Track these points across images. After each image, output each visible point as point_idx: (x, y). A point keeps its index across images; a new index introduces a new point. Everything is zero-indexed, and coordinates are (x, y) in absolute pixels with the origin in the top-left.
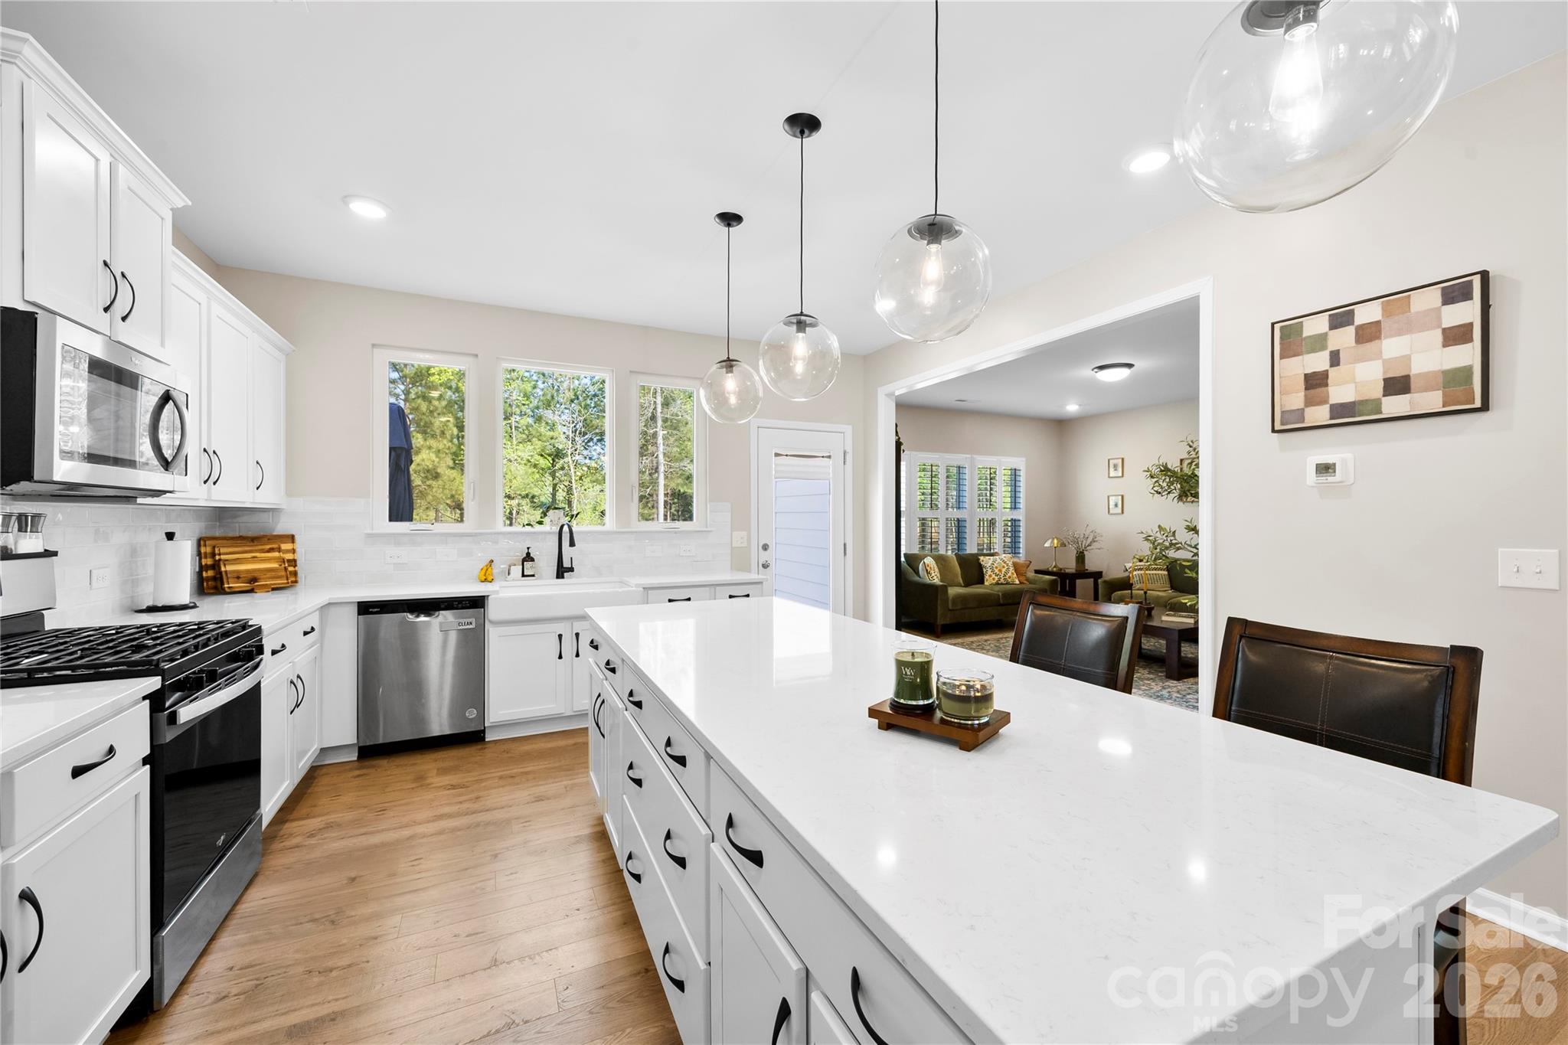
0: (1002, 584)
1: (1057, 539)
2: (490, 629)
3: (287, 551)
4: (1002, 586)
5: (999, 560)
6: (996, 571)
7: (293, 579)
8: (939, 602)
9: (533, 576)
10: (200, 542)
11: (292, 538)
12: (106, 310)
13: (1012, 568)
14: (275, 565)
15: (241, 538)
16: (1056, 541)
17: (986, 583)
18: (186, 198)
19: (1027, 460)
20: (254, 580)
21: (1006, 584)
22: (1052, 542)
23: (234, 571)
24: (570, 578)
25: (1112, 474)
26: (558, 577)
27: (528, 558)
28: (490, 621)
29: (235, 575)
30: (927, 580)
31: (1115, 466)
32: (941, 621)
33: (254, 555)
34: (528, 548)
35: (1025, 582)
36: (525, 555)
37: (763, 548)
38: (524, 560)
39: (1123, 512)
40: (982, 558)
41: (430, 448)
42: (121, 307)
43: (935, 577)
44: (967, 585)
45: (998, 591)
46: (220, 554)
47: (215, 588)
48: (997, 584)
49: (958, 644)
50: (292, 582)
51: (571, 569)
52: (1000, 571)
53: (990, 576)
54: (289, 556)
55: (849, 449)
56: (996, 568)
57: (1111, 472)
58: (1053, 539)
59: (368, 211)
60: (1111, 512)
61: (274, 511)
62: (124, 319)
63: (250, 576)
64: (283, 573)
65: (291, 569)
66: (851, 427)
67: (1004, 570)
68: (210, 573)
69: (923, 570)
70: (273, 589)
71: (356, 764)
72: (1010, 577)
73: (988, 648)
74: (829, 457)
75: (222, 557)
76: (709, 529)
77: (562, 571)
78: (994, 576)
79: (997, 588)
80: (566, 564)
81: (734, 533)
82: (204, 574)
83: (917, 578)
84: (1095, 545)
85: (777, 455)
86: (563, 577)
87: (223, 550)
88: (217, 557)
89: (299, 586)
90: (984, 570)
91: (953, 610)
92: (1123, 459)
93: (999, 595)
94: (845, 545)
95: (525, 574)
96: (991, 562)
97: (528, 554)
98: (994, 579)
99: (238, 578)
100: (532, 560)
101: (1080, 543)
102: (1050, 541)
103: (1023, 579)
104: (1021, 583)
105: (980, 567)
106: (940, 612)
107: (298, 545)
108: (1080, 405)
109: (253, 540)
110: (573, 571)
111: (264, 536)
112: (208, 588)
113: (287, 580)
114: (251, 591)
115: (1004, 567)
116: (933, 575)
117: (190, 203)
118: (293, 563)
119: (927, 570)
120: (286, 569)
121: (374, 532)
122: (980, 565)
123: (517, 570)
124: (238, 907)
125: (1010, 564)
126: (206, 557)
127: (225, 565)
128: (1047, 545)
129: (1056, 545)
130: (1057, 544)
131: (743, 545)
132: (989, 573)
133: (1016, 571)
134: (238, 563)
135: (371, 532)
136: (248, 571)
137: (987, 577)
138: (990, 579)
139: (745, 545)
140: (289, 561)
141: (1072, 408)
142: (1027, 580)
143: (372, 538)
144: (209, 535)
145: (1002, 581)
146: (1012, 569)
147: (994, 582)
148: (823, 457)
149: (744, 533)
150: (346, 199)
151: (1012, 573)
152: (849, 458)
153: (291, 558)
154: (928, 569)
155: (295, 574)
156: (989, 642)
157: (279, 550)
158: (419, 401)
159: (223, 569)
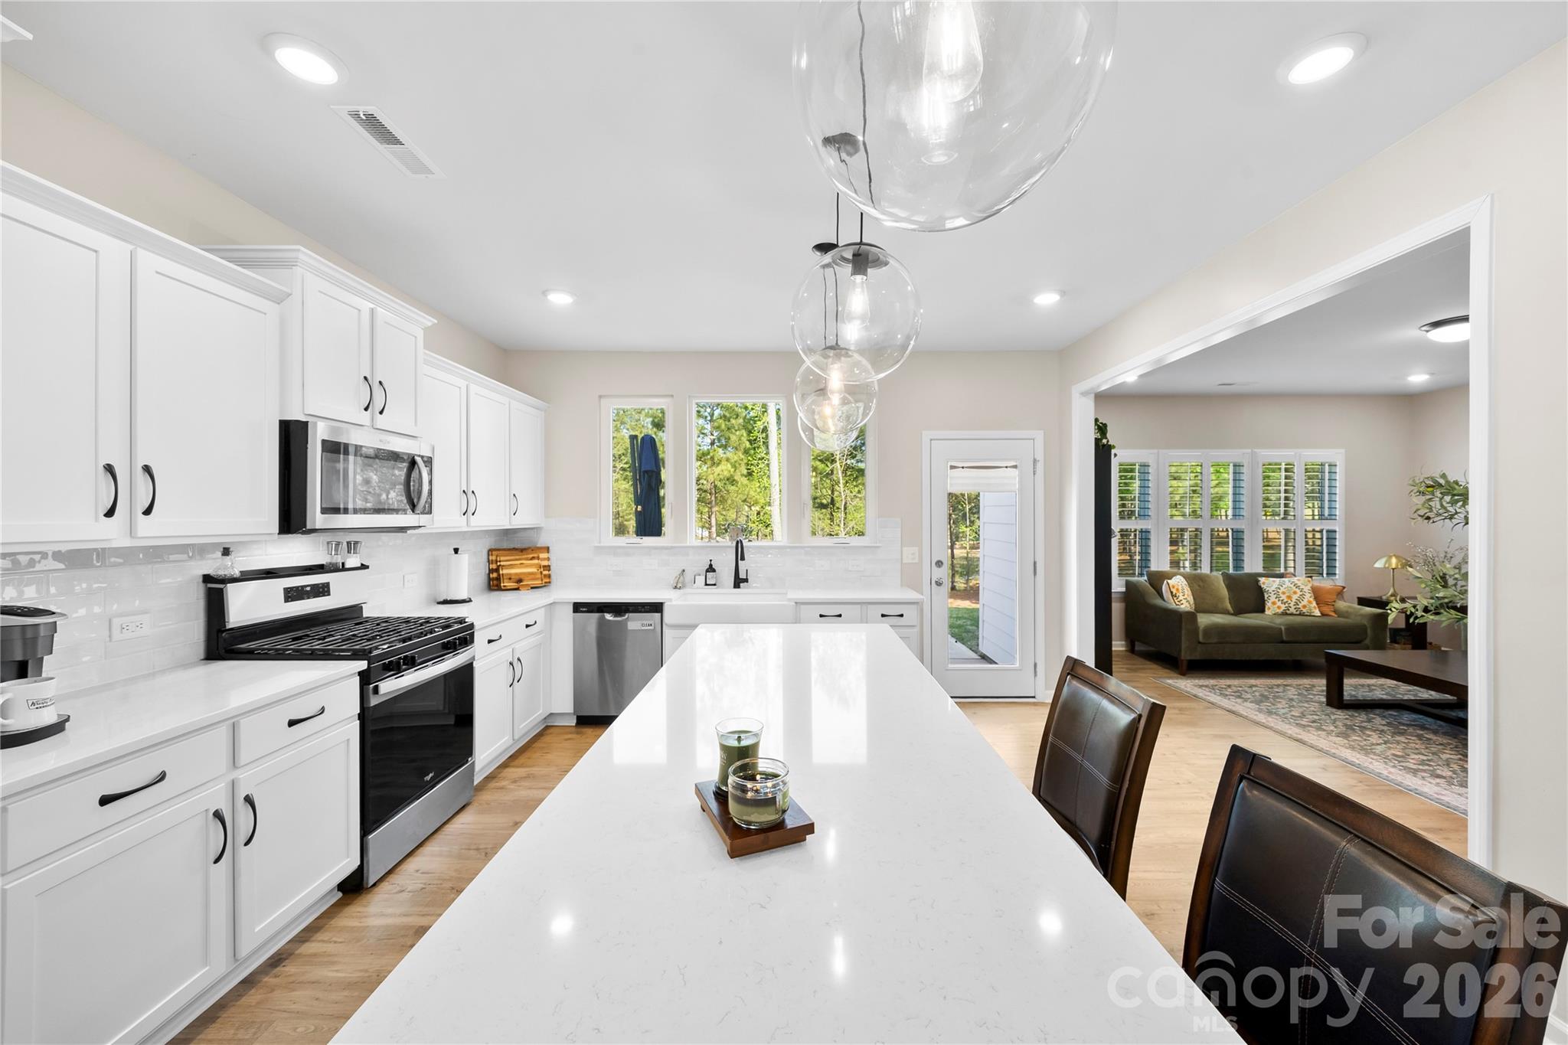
0: (1292, 614)
1: (1397, 557)
2: (667, 631)
3: (544, 559)
4: (1291, 618)
5: (1289, 584)
6: (1283, 597)
7: (548, 580)
8: (1183, 632)
9: (715, 585)
10: (490, 551)
11: (548, 549)
12: (366, 409)
13: (1308, 595)
14: (534, 570)
15: (515, 549)
16: (1394, 561)
17: (1267, 612)
18: (432, 319)
19: (1346, 451)
20: (520, 581)
21: (1300, 615)
22: (1389, 561)
23: (508, 574)
24: (744, 588)
26: (735, 587)
27: (711, 569)
28: (666, 624)
29: (508, 577)
30: (1172, 605)
32: (1185, 655)
33: (521, 562)
34: (711, 561)
35: (1333, 614)
36: (708, 567)
37: (936, 564)
38: (707, 571)
40: (1262, 580)
41: (728, 460)
42: (378, 404)
43: (1184, 601)
44: (1238, 611)
45: (1280, 624)
46: (500, 561)
47: (497, 586)
48: (1285, 614)
49: (1206, 686)
50: (545, 583)
51: (746, 580)
52: (1289, 597)
53: (1274, 603)
54: (545, 563)
55: (1040, 456)
56: (1284, 593)
58: (1390, 557)
59: (560, 299)
61: (536, 529)
62: (381, 413)
63: (517, 577)
64: (539, 576)
65: (546, 572)
66: (1042, 432)
67: (1295, 597)
68: (495, 575)
69: (1167, 591)
70: (532, 588)
71: (574, 729)
72: (1304, 607)
73: (1249, 696)
74: (1015, 467)
75: (502, 563)
76: (878, 545)
77: (738, 582)
78: (1279, 603)
79: (1279, 621)
80: (742, 575)
81: (905, 549)
82: (491, 576)
83: (1159, 602)
85: (952, 467)
86: (739, 587)
87: (502, 558)
88: (499, 564)
89: (553, 585)
90: (1266, 596)
91: (1204, 643)
93: (1281, 629)
94: (1035, 563)
95: (708, 583)
96: (1275, 586)
97: (711, 565)
98: (1279, 607)
99: (510, 579)
100: (714, 571)
101: (1439, 562)
102: (1384, 560)
103: (1329, 610)
104: (1323, 615)
105: (1260, 592)
106: (1184, 645)
107: (552, 555)
108: (1432, 374)
109: (522, 550)
110: (747, 582)
111: (529, 548)
112: (493, 585)
113: (542, 580)
114: (517, 589)
115: (1295, 593)
116: (1181, 598)
117: (436, 321)
118: (548, 568)
119: (1172, 592)
120: (541, 572)
121: (602, 545)
122: (1260, 588)
123: (701, 580)
124: (447, 826)
125: (1307, 589)
126: (492, 563)
127: (502, 569)
128: (1379, 564)
129: (1394, 566)
130: (1397, 565)
131: (914, 562)
132: (1273, 598)
133: (1316, 598)
134: (514, 568)
135: (599, 545)
136: (516, 574)
137: (1268, 604)
138: (1273, 607)
139: (916, 561)
140: (544, 566)
141: (1418, 379)
142: (1335, 612)
143: (600, 550)
144: (497, 547)
145: (1292, 610)
146: (1309, 597)
147: (1281, 610)
148: (1006, 467)
149: (916, 549)
150: (545, 293)
151: (1310, 602)
152: (1040, 466)
153: (547, 564)
154: (1174, 591)
155: (549, 576)
156: (1254, 689)
157: (538, 558)
158: (721, 421)
159: (501, 572)
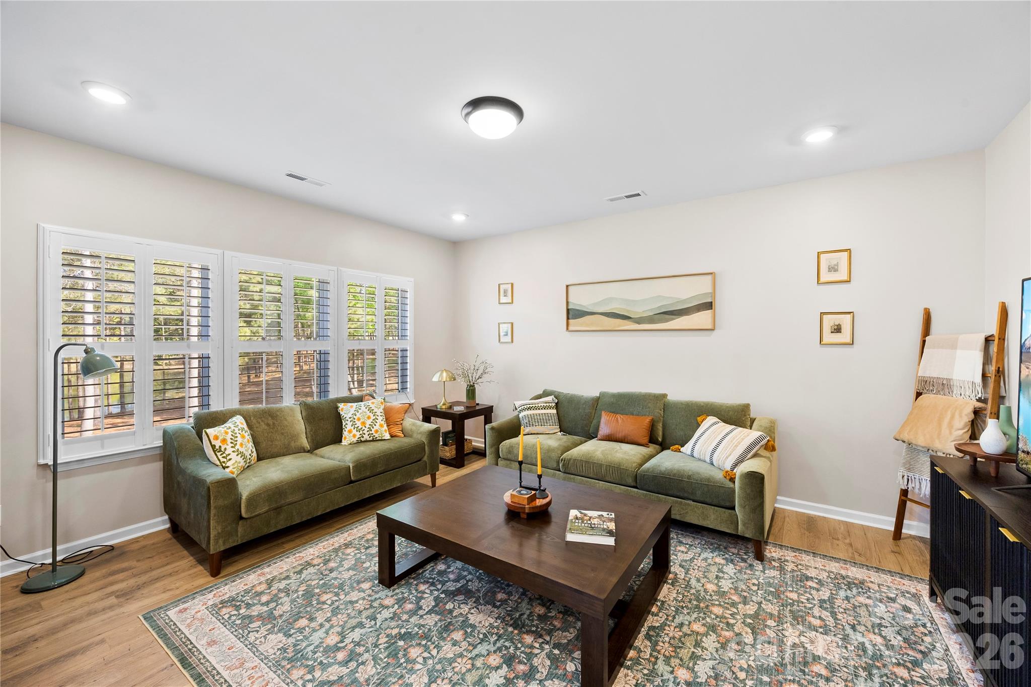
0: (366, 441)
1: (446, 372)
4: (367, 445)
5: (363, 408)
6: (359, 424)
8: (213, 512)
13: (380, 418)
16: (445, 374)
17: (345, 442)
19: (416, 281)
21: (373, 441)
22: (441, 375)
25: (503, 300)
31: (505, 291)
39: (512, 342)
40: (341, 406)
44: (314, 448)
48: (361, 442)
52: (364, 423)
53: (350, 431)
56: (359, 419)
57: (501, 298)
58: (442, 372)
60: (502, 340)
67: (369, 422)
72: (377, 431)
78: (354, 432)
79: (349, 456)
84: (486, 378)
90: (344, 424)
92: (512, 285)
96: (352, 411)
98: (354, 436)
101: (470, 375)
102: (439, 374)
103: (396, 430)
104: (392, 437)
105: (338, 419)
115: (369, 418)
122: (339, 415)
125: (380, 411)
128: (435, 379)
129: (444, 380)
130: (446, 378)
132: (349, 427)
133: (387, 421)
137: (345, 434)
138: (349, 436)
141: (459, 220)
145: (366, 437)
146: (381, 420)
147: (356, 440)
151: (381, 426)
